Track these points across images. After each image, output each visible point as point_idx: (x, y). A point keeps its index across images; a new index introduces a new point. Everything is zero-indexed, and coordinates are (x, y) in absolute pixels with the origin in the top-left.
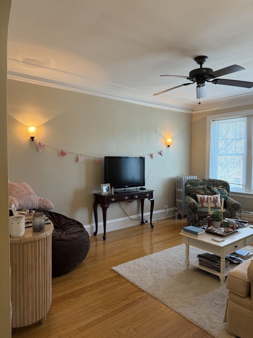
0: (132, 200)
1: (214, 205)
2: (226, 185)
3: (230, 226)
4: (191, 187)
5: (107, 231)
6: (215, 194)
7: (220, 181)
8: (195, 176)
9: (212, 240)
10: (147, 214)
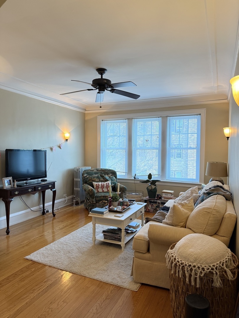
0: (35, 192)
1: (107, 190)
2: (114, 173)
3: (125, 204)
4: (88, 176)
5: (10, 224)
6: (107, 180)
7: (110, 170)
8: (90, 166)
9: (115, 216)
10: (48, 204)
